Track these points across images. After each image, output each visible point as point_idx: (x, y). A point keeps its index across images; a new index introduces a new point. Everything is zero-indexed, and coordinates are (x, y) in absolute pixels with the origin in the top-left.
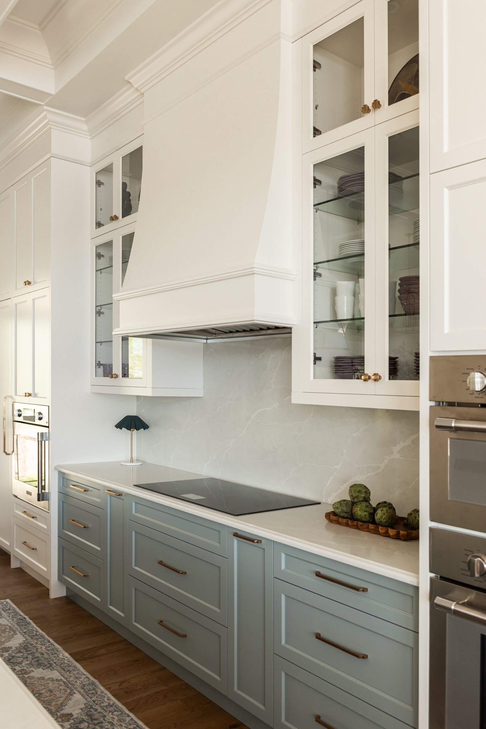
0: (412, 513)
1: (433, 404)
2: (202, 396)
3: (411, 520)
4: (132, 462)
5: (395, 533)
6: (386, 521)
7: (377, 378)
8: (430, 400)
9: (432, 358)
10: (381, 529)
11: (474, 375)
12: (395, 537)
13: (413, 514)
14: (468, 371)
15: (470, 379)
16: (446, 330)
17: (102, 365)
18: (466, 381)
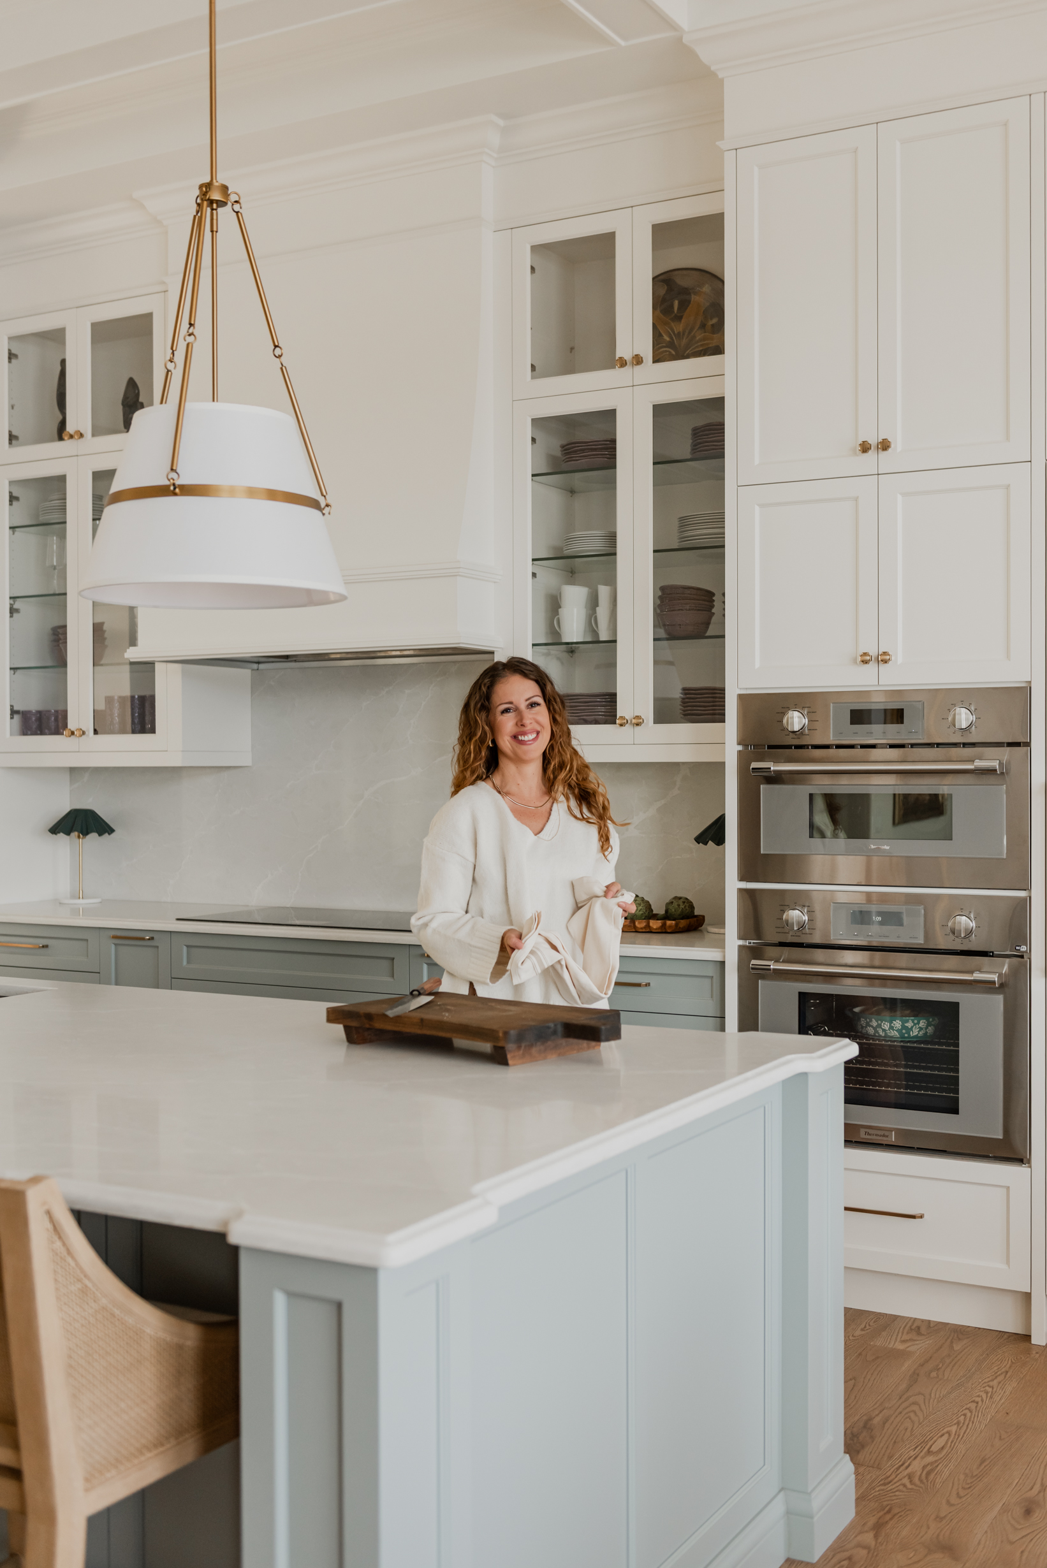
0: (673, 900)
1: (740, 748)
2: (249, 764)
3: (673, 910)
4: (82, 898)
5: (660, 924)
6: (642, 914)
7: (638, 722)
8: (739, 744)
9: (742, 698)
10: (639, 923)
11: (793, 714)
12: (660, 931)
13: (674, 902)
14: (783, 710)
15: (788, 718)
16: (757, 665)
17: (17, 712)
18: (781, 721)
